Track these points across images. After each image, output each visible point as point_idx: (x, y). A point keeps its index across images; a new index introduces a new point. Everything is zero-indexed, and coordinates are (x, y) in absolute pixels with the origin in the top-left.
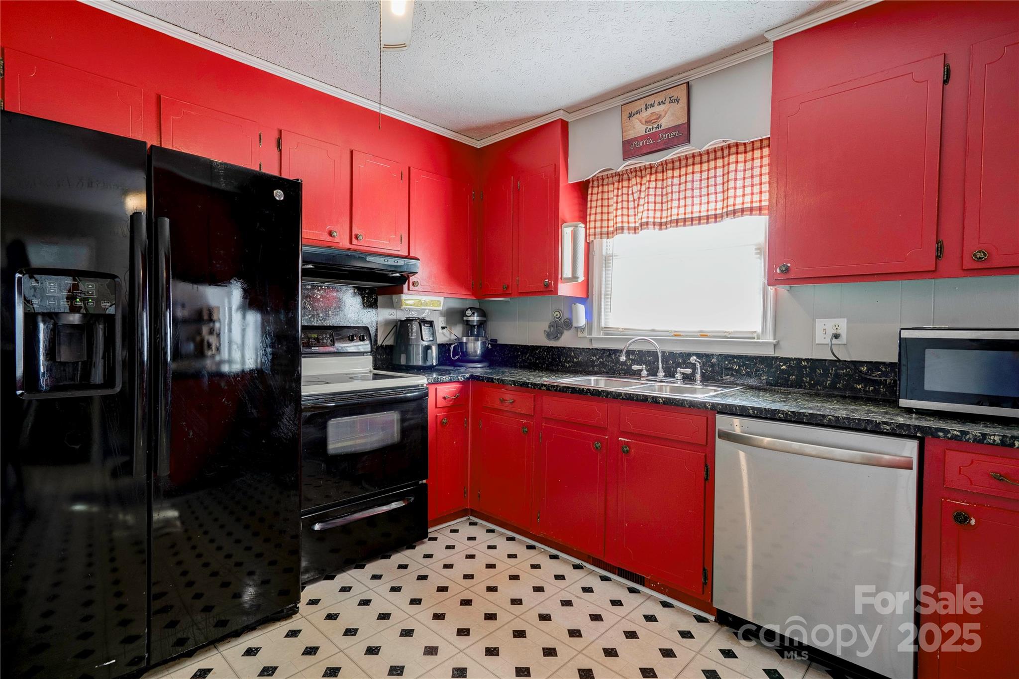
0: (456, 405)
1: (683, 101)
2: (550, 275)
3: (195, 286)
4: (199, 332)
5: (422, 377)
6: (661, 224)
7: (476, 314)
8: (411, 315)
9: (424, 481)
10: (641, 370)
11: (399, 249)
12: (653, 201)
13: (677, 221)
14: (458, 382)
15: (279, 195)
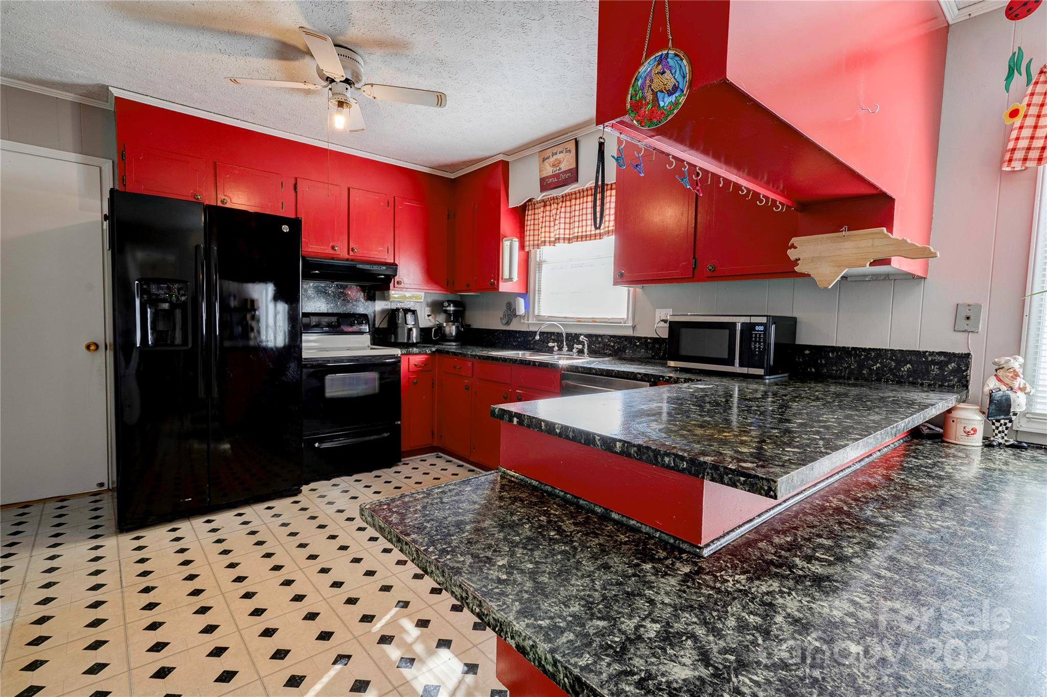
0: (423, 369)
1: (573, 151)
2: (494, 276)
3: (241, 285)
4: (245, 318)
5: (397, 349)
6: (569, 239)
7: (452, 305)
8: (399, 306)
9: (399, 423)
10: (554, 347)
11: (386, 257)
12: (563, 222)
13: (577, 237)
14: (426, 354)
15: (285, 229)
